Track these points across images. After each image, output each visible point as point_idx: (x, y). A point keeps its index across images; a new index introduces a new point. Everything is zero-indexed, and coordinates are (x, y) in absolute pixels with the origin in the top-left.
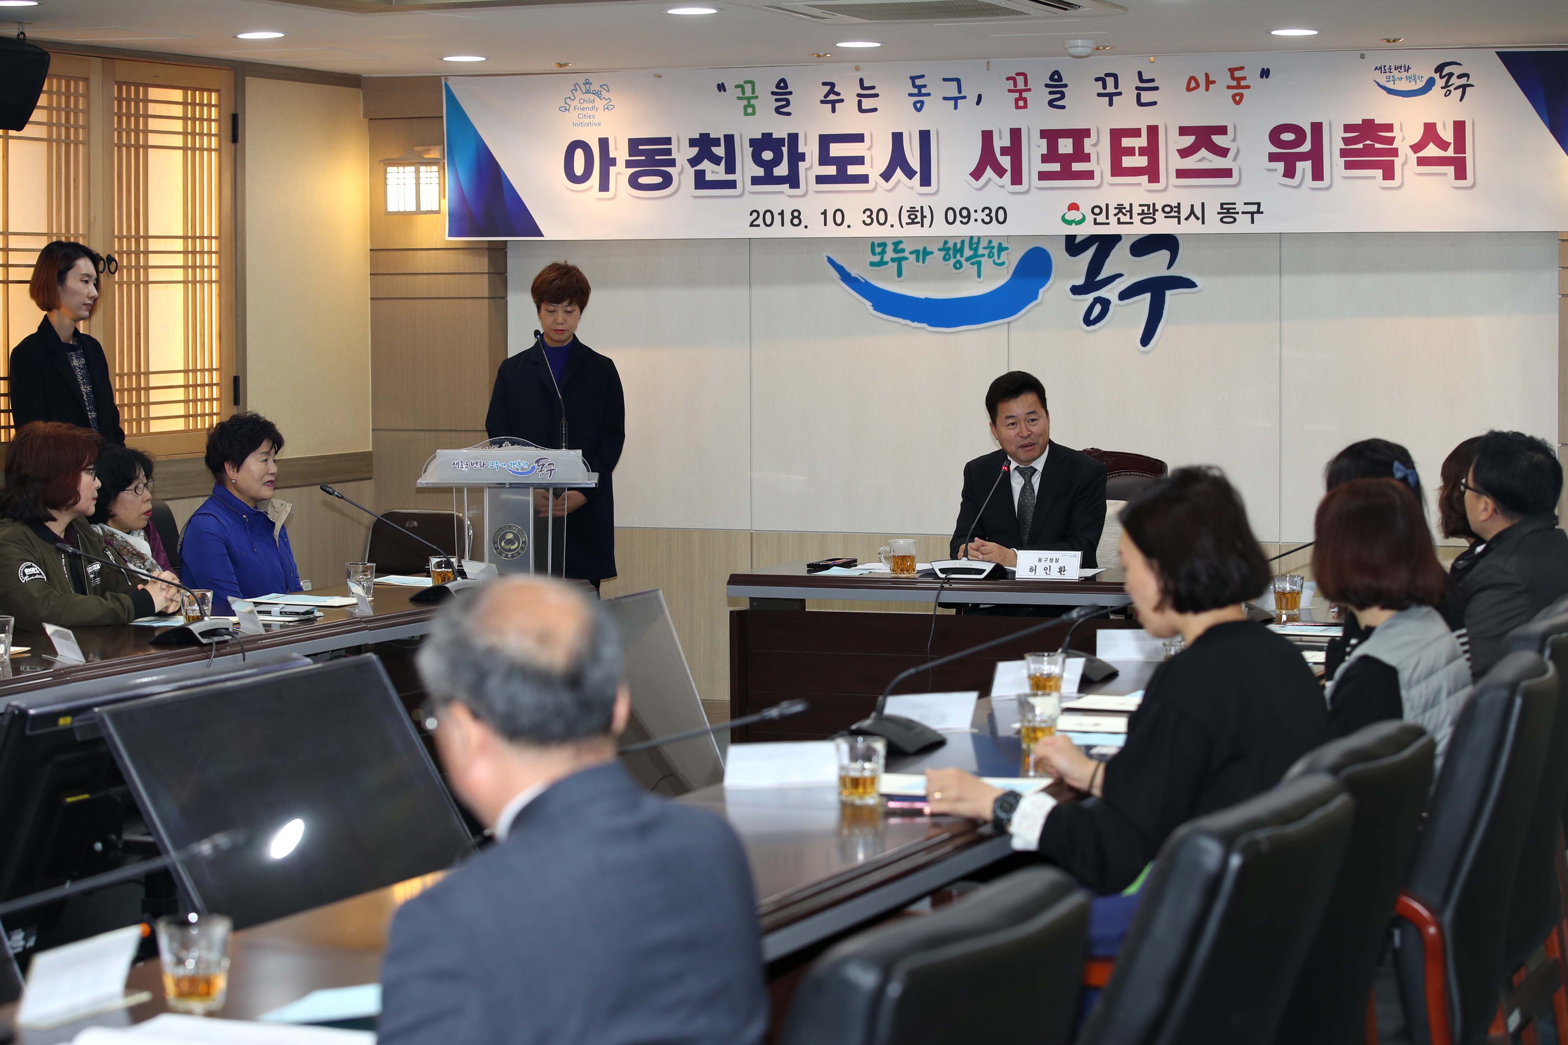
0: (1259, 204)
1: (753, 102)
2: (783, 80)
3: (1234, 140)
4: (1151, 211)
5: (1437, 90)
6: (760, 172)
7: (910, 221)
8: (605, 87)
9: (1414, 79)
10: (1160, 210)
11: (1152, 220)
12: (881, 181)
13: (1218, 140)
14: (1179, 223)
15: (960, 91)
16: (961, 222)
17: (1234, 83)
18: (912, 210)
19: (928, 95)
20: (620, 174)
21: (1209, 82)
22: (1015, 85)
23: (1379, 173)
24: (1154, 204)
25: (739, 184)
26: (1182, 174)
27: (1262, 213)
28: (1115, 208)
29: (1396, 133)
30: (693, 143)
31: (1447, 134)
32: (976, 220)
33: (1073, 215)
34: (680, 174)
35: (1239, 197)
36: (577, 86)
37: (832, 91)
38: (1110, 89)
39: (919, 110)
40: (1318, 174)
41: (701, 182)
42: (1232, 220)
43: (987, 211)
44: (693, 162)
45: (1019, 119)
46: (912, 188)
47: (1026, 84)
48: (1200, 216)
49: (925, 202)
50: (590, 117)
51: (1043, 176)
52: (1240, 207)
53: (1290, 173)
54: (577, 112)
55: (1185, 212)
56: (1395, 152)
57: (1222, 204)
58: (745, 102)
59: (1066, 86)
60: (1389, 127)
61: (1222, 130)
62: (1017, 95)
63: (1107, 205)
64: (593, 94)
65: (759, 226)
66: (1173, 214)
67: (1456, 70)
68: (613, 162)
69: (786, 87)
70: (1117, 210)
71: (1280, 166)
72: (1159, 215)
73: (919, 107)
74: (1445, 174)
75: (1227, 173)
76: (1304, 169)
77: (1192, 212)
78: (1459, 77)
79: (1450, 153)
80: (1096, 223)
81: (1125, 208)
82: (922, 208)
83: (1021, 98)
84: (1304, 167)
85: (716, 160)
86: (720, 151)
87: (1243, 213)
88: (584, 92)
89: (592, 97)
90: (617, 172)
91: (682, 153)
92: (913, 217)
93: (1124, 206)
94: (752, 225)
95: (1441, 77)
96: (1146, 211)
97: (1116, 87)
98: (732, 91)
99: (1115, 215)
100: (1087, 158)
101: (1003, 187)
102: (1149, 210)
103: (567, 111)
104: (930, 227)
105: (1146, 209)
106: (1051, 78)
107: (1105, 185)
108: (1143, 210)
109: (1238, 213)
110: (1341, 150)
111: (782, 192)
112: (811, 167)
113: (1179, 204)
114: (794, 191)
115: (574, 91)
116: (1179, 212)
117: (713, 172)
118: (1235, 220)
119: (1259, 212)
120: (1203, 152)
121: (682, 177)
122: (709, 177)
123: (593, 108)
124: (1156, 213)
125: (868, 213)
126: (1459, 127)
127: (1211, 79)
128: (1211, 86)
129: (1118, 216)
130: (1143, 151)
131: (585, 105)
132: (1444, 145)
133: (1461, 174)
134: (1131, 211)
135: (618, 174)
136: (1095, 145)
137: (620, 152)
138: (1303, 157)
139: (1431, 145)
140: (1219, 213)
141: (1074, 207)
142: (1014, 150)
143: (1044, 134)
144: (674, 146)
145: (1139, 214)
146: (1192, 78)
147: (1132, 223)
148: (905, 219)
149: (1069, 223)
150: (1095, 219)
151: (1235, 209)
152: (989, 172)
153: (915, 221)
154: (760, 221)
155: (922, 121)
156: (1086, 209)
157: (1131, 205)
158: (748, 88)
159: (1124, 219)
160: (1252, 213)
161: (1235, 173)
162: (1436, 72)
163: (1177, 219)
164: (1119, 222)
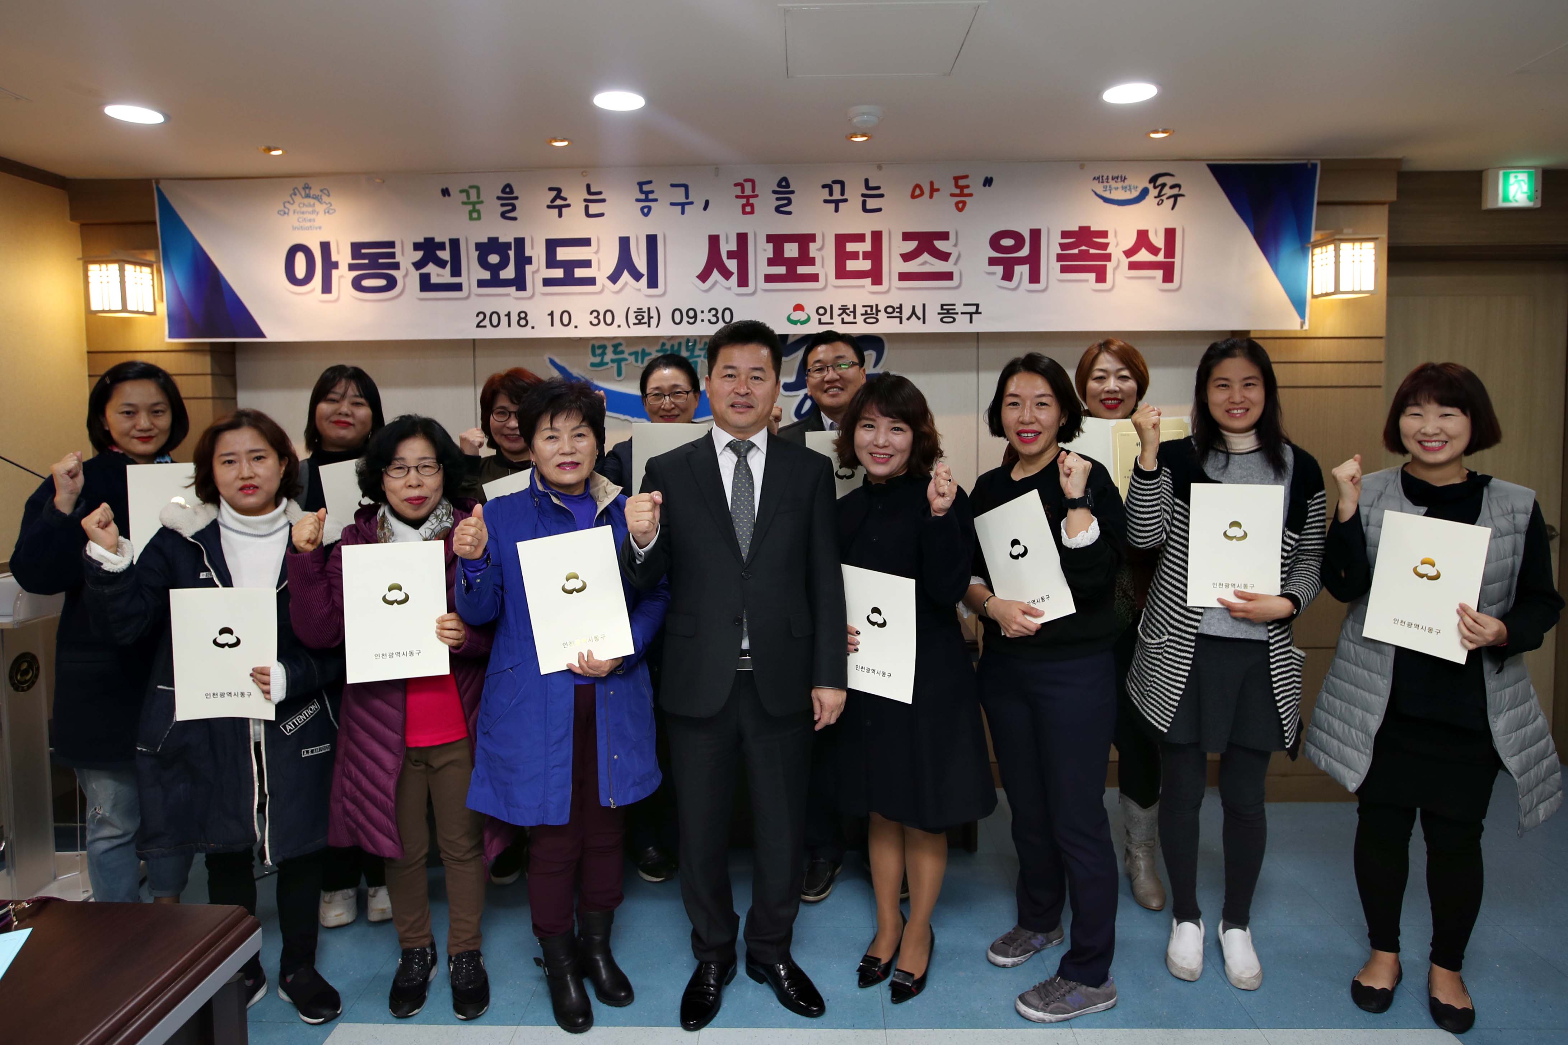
0: (977, 306)
1: (478, 207)
2: (508, 185)
3: (955, 245)
4: (874, 311)
5: (1150, 200)
6: (486, 275)
7: (637, 321)
8: (326, 192)
9: (1130, 188)
10: (883, 311)
11: (874, 320)
12: (609, 283)
13: (940, 245)
14: (901, 323)
15: (687, 197)
16: (688, 322)
17: (958, 191)
18: (639, 312)
19: (656, 200)
20: (343, 277)
21: (933, 190)
22: (743, 191)
23: (1092, 276)
24: (877, 306)
25: (465, 287)
26: (903, 277)
27: (980, 313)
28: (840, 309)
29: (1110, 239)
30: (417, 247)
31: (1158, 241)
32: (703, 321)
33: (799, 316)
34: (405, 276)
35: (958, 299)
36: (296, 190)
37: (558, 196)
38: (837, 196)
39: (646, 215)
40: (1035, 278)
41: (426, 284)
42: (951, 320)
43: (713, 312)
44: (418, 265)
45: (745, 225)
46: (640, 290)
47: (753, 190)
48: (921, 316)
49: (652, 303)
50: (310, 220)
51: (769, 278)
52: (959, 308)
53: (1008, 276)
54: (296, 216)
55: (906, 312)
56: (1108, 258)
57: (942, 306)
58: (470, 207)
59: (793, 192)
60: (1104, 234)
61: (944, 236)
62: (744, 201)
63: (831, 306)
64: (313, 198)
65: (485, 327)
66: (895, 314)
67: (1169, 181)
68: (336, 265)
69: (512, 192)
70: (841, 311)
71: (999, 270)
72: (882, 316)
73: (646, 212)
74: (1154, 278)
75: (948, 276)
76: (1022, 273)
77: (914, 312)
78: (1172, 187)
79: (1161, 257)
80: (820, 323)
81: (848, 309)
82: (649, 309)
83: (748, 204)
84: (1022, 271)
85: (441, 264)
86: (445, 255)
87: (962, 313)
88: (303, 196)
89: (312, 201)
90: (340, 275)
91: (407, 257)
92: (640, 317)
93: (848, 307)
94: (478, 326)
95: (1155, 187)
96: (869, 312)
97: (842, 194)
98: (457, 197)
99: (839, 315)
100: (812, 262)
101: (729, 289)
102: (872, 310)
103: (286, 215)
104: (657, 326)
105: (869, 309)
106: (779, 185)
107: (829, 287)
108: (866, 311)
109: (957, 313)
110: (1058, 255)
111: (508, 295)
112: (537, 271)
113: (901, 305)
114: (521, 294)
115: (293, 196)
116: (901, 312)
117: (438, 275)
118: (954, 320)
119: (977, 312)
120: (926, 256)
121: (407, 280)
122: (434, 280)
123: (313, 212)
124: (879, 313)
125: (595, 314)
126: (1170, 234)
127: (936, 187)
128: (935, 194)
129: (842, 316)
130: (866, 255)
131: (305, 209)
132: (1154, 251)
133: (1168, 277)
134: (854, 312)
135: (341, 277)
136: (820, 249)
137: (342, 255)
138: (1021, 261)
139: (1143, 251)
140: (939, 314)
141: (799, 308)
142: (741, 254)
143: (770, 238)
144: (397, 250)
145: (862, 315)
146: (918, 186)
147: (855, 323)
148: (632, 319)
149: (795, 323)
150: (820, 320)
151: (954, 309)
152: (716, 275)
153: (642, 321)
154: (486, 322)
155: (649, 226)
156: (810, 310)
157: (855, 306)
158: (473, 193)
159: (847, 319)
160: (971, 314)
161: (956, 276)
162: (1150, 182)
163: (899, 319)
164: (843, 322)
